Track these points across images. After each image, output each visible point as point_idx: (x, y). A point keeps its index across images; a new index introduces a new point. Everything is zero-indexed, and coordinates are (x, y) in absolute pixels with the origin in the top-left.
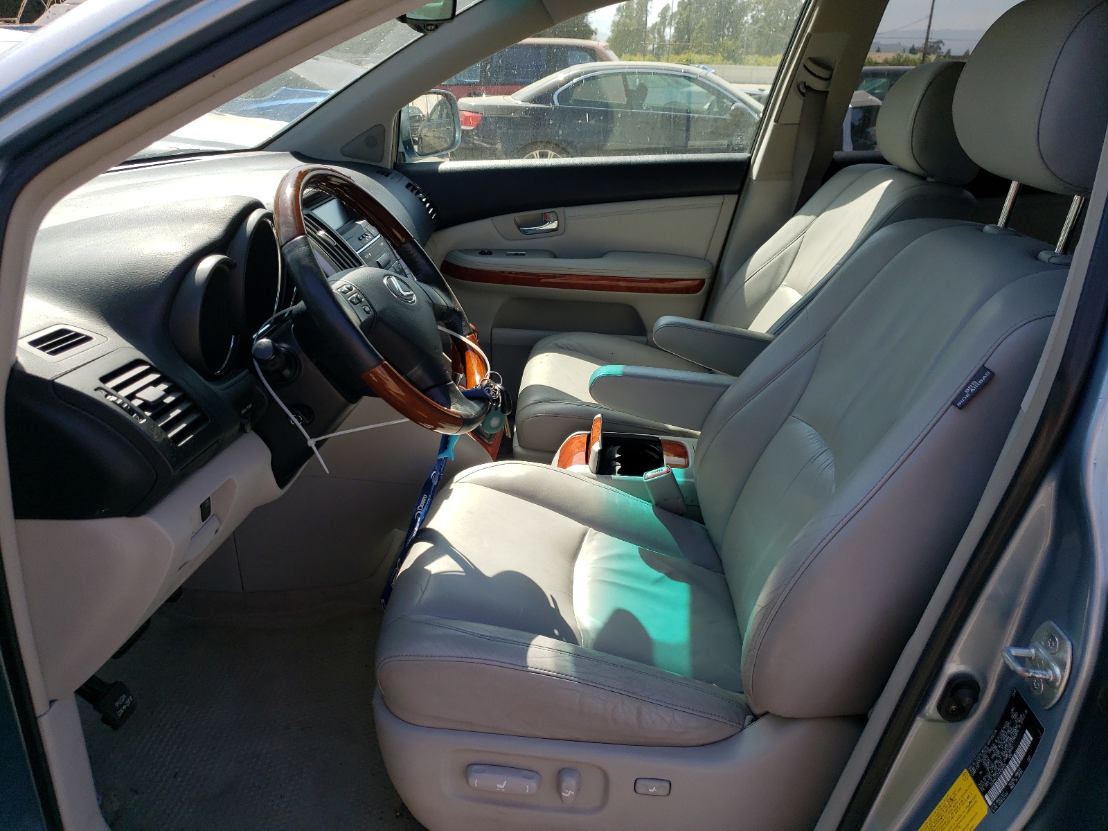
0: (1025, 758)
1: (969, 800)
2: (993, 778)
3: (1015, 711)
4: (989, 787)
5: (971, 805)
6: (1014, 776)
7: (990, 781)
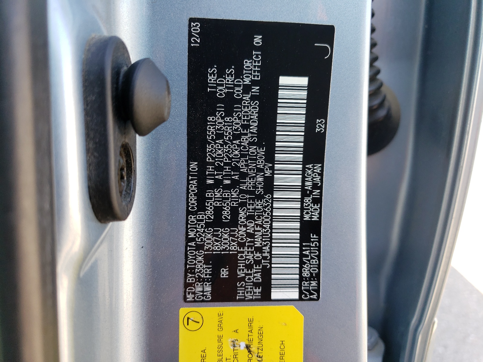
0: (310, 125)
1: (243, 345)
2: (259, 250)
3: (221, 74)
4: (267, 273)
5: (254, 349)
6: (305, 193)
7: (258, 262)
